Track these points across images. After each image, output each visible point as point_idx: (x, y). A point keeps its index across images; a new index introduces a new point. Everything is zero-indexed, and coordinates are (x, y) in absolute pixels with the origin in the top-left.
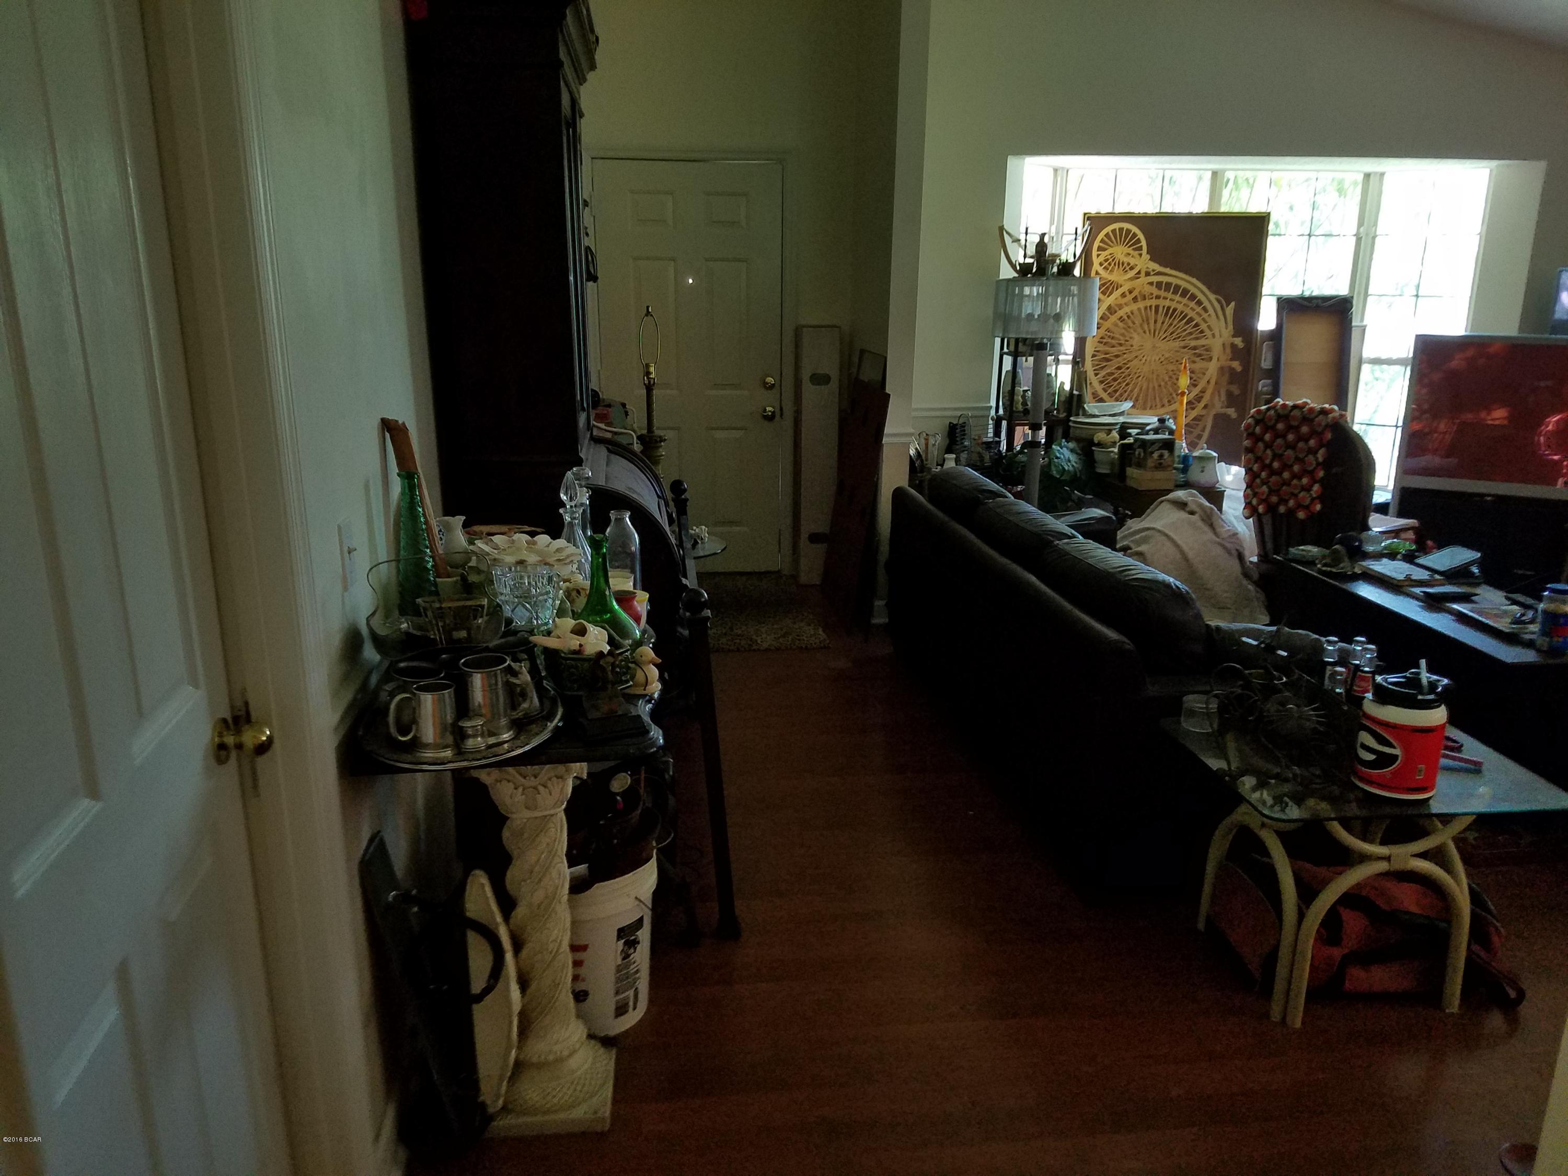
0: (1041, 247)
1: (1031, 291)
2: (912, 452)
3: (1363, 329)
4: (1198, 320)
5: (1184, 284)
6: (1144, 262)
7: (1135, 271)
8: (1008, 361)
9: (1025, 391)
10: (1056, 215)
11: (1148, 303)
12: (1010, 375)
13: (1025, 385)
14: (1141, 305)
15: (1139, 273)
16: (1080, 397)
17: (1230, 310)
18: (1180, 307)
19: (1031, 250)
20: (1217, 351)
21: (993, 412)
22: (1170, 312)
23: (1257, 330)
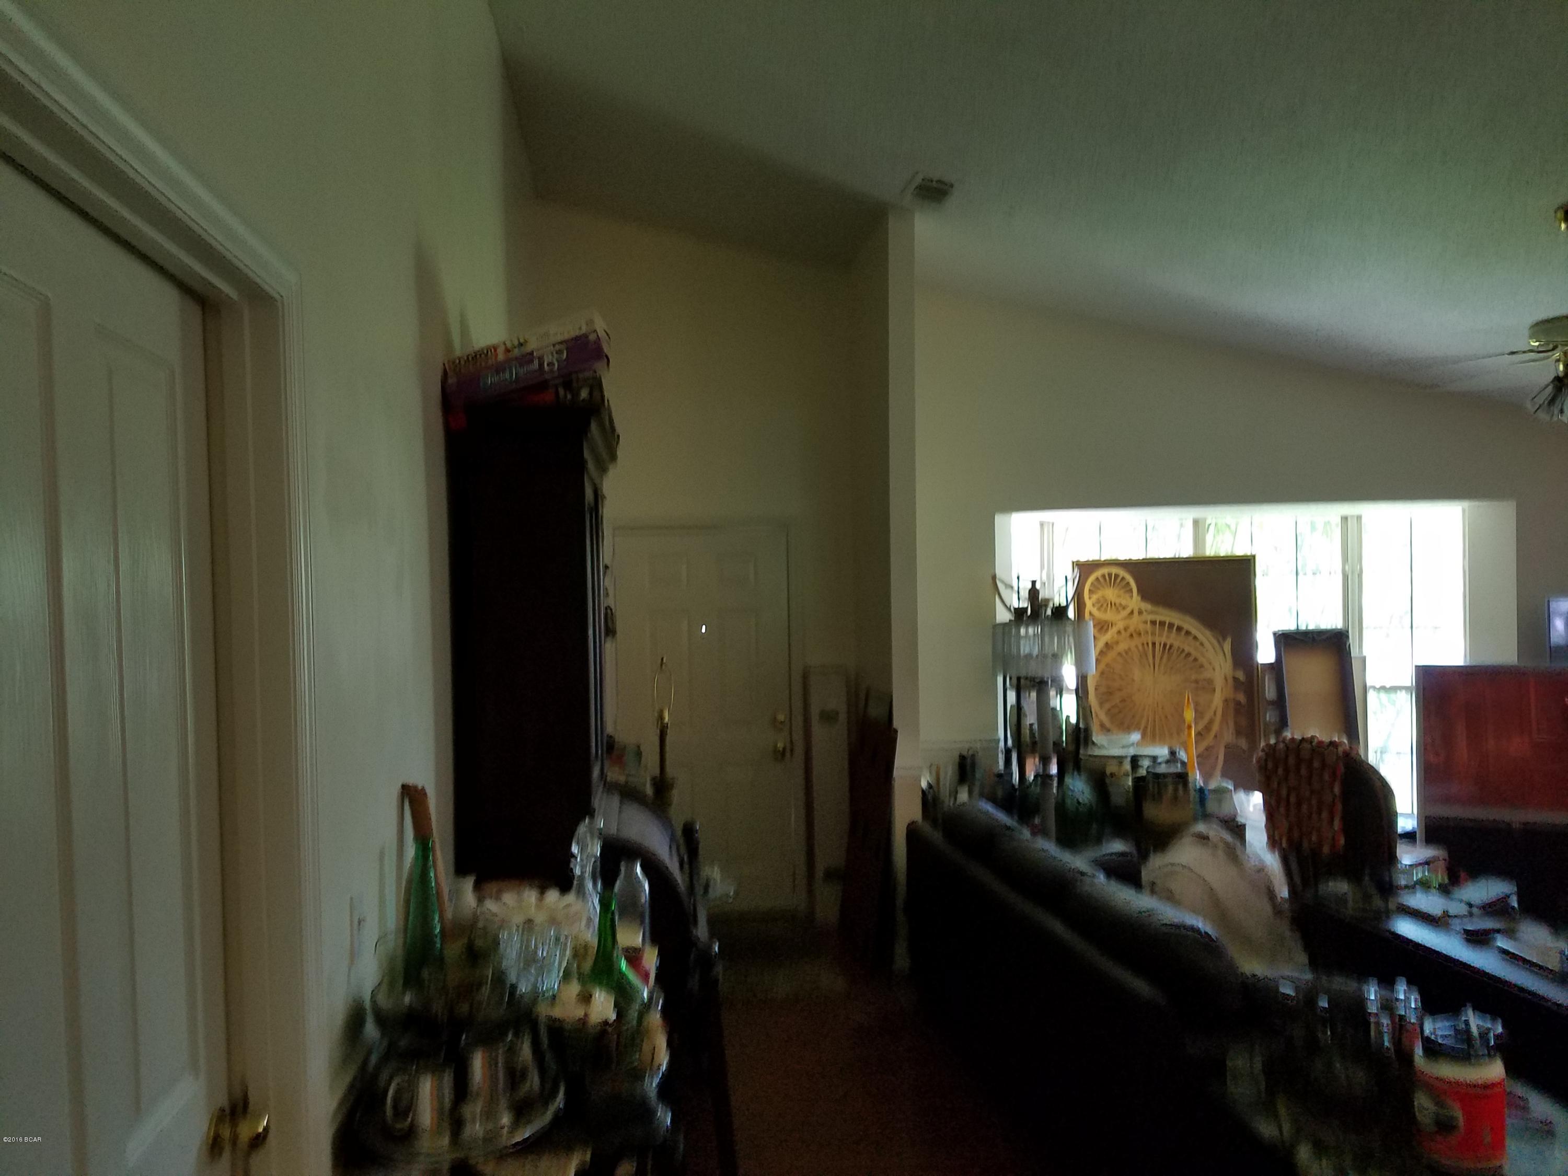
0: (1033, 593)
1: (1027, 632)
2: (924, 784)
3: (1364, 660)
4: (1194, 653)
5: (1177, 623)
6: (1135, 601)
7: (1128, 610)
8: (1012, 697)
9: (1031, 725)
10: (1046, 562)
11: (1143, 639)
12: (1015, 711)
13: (1030, 719)
14: (1137, 641)
15: (1132, 612)
16: (1087, 731)
17: (1227, 646)
18: (1176, 644)
19: (1025, 594)
20: (1219, 683)
21: (1002, 744)
22: (1167, 648)
23: (1258, 663)
